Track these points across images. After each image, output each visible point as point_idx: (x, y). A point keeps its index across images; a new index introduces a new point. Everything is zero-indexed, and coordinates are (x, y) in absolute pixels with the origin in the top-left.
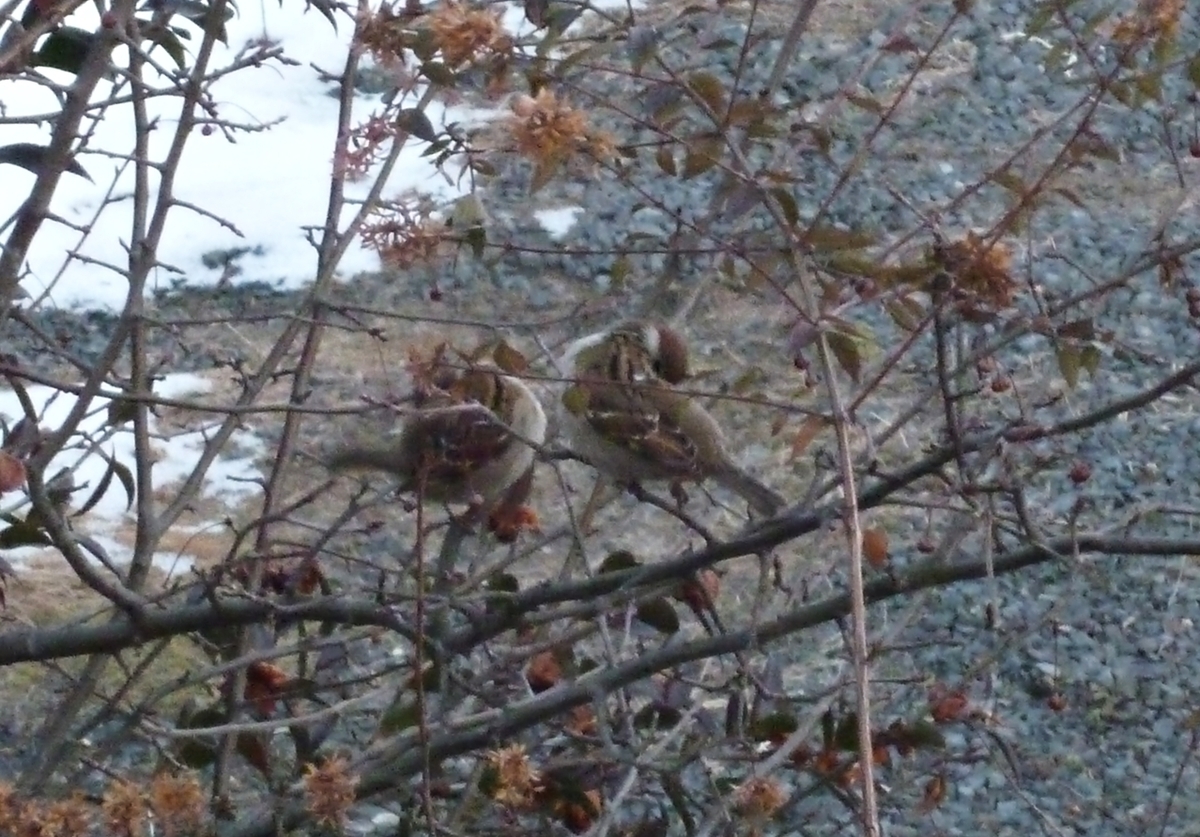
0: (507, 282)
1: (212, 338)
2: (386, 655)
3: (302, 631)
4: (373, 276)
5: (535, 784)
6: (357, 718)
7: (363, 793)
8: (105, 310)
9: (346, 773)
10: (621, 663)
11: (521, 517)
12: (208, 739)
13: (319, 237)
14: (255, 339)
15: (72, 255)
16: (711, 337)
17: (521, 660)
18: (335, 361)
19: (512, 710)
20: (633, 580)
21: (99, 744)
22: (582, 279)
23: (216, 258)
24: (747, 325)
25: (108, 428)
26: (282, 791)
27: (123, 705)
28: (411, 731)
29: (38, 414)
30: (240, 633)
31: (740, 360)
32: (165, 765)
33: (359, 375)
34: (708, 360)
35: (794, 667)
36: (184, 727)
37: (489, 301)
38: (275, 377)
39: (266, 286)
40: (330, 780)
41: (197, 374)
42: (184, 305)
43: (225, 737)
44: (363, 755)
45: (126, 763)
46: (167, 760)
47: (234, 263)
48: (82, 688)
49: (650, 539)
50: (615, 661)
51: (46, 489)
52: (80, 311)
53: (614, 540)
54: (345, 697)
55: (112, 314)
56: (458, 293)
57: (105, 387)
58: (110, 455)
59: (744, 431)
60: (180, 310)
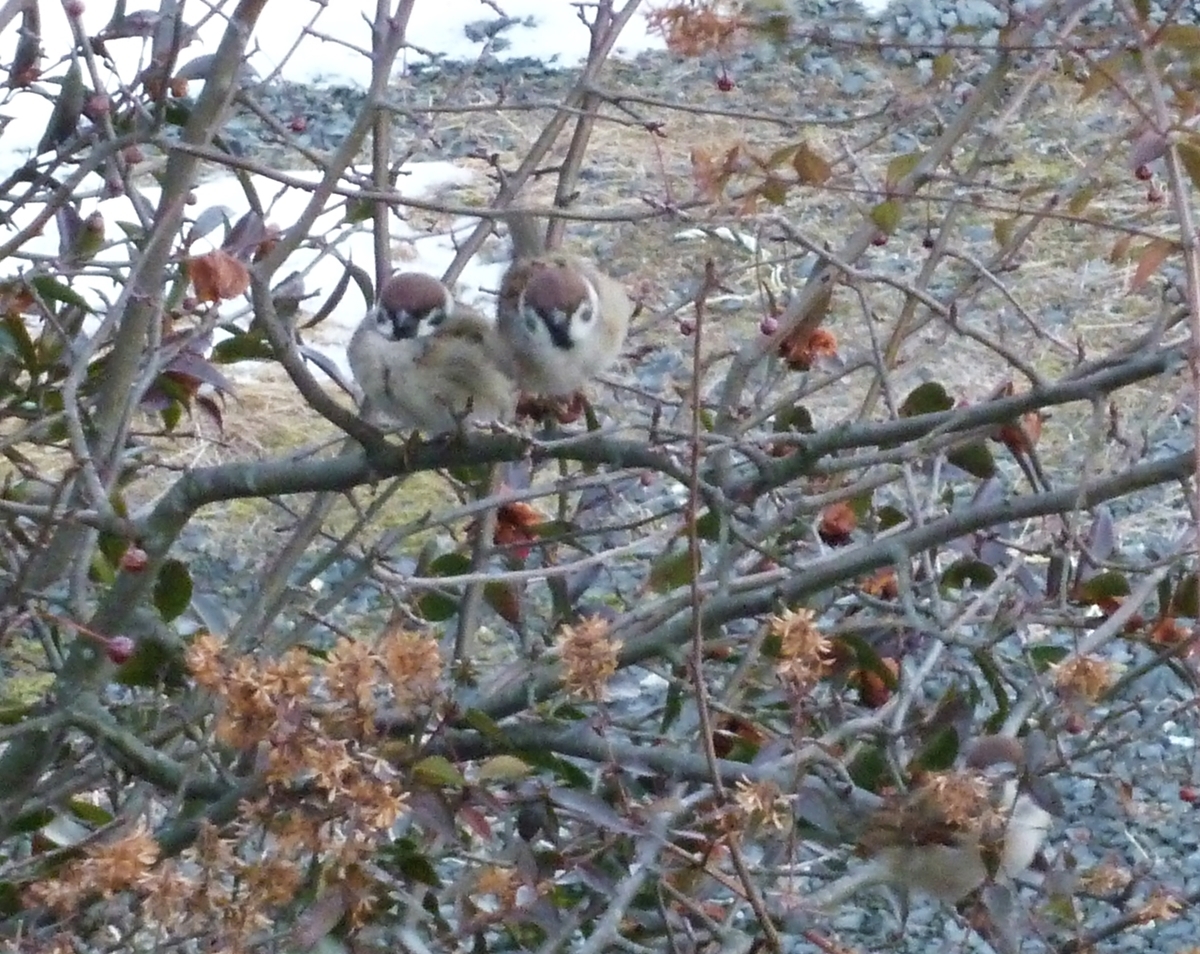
0: (815, 65)
1: (474, 122)
2: (664, 492)
3: (563, 470)
4: (661, 55)
5: (824, 656)
6: (630, 564)
7: (625, 661)
8: (352, 87)
9: (609, 637)
10: (928, 521)
11: (817, 341)
12: (453, 590)
13: (591, 15)
14: (522, 124)
15: (306, 31)
16: (1047, 134)
17: (812, 511)
18: (614, 151)
19: (800, 571)
20: (945, 426)
21: (333, 586)
22: (902, 65)
23: (480, 30)
24: (1090, 121)
25: (347, 227)
26: (534, 655)
27: (354, 549)
28: (682, 591)
29: (264, 210)
30: (490, 470)
31: (1080, 161)
32: (399, 620)
33: (641, 169)
34: (1045, 161)
35: (1133, 517)
36: (425, 575)
37: (795, 87)
38: (538, 174)
39: (537, 64)
40: (588, 644)
41: (456, 162)
42: (443, 82)
43: (469, 587)
44: (628, 616)
45: (363, 607)
46: (403, 614)
47: (498, 35)
48: (308, 526)
49: (971, 366)
50: (921, 516)
51: (273, 296)
52: (323, 86)
53: (930, 367)
54: (607, 546)
55: (359, 90)
56: (757, 76)
57: (342, 184)
58: (347, 258)
59: (1085, 243)
60: (438, 89)
